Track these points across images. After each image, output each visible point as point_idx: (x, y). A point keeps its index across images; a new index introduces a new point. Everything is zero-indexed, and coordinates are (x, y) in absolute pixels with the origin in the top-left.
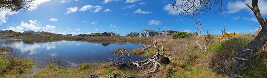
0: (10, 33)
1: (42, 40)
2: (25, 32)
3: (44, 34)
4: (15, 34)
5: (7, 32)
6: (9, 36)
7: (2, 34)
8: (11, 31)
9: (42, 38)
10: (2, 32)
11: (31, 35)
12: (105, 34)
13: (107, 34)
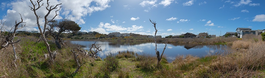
0: (95, 35)
1: (125, 42)
2: (110, 33)
3: (132, 36)
4: (99, 36)
5: (91, 33)
6: (93, 38)
7: (85, 36)
8: (95, 33)
9: (124, 41)
10: (85, 34)
11: (114, 37)
12: (188, 35)
13: (189, 35)
